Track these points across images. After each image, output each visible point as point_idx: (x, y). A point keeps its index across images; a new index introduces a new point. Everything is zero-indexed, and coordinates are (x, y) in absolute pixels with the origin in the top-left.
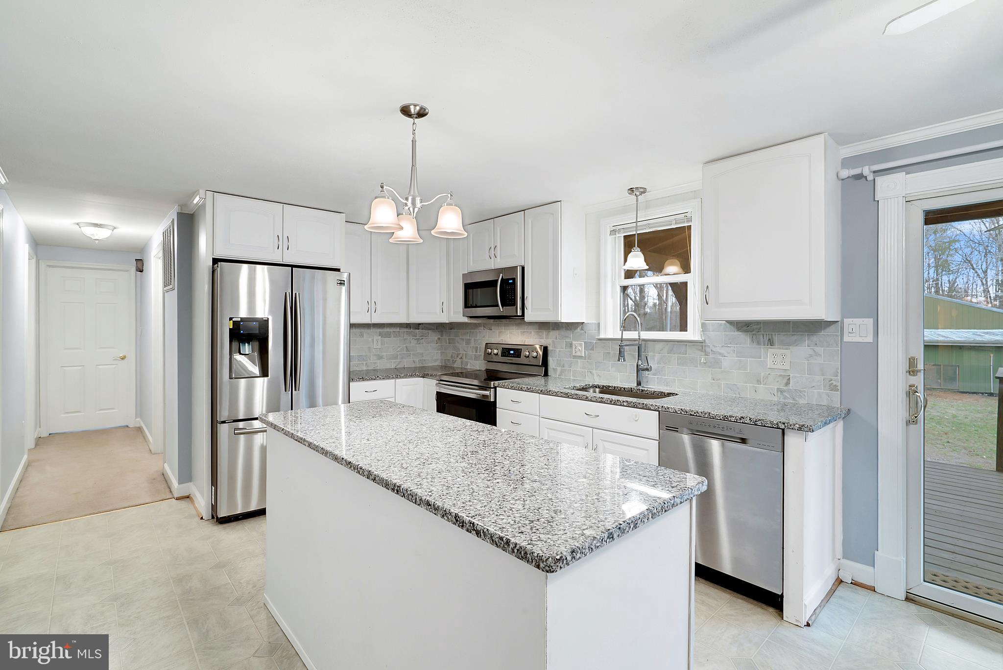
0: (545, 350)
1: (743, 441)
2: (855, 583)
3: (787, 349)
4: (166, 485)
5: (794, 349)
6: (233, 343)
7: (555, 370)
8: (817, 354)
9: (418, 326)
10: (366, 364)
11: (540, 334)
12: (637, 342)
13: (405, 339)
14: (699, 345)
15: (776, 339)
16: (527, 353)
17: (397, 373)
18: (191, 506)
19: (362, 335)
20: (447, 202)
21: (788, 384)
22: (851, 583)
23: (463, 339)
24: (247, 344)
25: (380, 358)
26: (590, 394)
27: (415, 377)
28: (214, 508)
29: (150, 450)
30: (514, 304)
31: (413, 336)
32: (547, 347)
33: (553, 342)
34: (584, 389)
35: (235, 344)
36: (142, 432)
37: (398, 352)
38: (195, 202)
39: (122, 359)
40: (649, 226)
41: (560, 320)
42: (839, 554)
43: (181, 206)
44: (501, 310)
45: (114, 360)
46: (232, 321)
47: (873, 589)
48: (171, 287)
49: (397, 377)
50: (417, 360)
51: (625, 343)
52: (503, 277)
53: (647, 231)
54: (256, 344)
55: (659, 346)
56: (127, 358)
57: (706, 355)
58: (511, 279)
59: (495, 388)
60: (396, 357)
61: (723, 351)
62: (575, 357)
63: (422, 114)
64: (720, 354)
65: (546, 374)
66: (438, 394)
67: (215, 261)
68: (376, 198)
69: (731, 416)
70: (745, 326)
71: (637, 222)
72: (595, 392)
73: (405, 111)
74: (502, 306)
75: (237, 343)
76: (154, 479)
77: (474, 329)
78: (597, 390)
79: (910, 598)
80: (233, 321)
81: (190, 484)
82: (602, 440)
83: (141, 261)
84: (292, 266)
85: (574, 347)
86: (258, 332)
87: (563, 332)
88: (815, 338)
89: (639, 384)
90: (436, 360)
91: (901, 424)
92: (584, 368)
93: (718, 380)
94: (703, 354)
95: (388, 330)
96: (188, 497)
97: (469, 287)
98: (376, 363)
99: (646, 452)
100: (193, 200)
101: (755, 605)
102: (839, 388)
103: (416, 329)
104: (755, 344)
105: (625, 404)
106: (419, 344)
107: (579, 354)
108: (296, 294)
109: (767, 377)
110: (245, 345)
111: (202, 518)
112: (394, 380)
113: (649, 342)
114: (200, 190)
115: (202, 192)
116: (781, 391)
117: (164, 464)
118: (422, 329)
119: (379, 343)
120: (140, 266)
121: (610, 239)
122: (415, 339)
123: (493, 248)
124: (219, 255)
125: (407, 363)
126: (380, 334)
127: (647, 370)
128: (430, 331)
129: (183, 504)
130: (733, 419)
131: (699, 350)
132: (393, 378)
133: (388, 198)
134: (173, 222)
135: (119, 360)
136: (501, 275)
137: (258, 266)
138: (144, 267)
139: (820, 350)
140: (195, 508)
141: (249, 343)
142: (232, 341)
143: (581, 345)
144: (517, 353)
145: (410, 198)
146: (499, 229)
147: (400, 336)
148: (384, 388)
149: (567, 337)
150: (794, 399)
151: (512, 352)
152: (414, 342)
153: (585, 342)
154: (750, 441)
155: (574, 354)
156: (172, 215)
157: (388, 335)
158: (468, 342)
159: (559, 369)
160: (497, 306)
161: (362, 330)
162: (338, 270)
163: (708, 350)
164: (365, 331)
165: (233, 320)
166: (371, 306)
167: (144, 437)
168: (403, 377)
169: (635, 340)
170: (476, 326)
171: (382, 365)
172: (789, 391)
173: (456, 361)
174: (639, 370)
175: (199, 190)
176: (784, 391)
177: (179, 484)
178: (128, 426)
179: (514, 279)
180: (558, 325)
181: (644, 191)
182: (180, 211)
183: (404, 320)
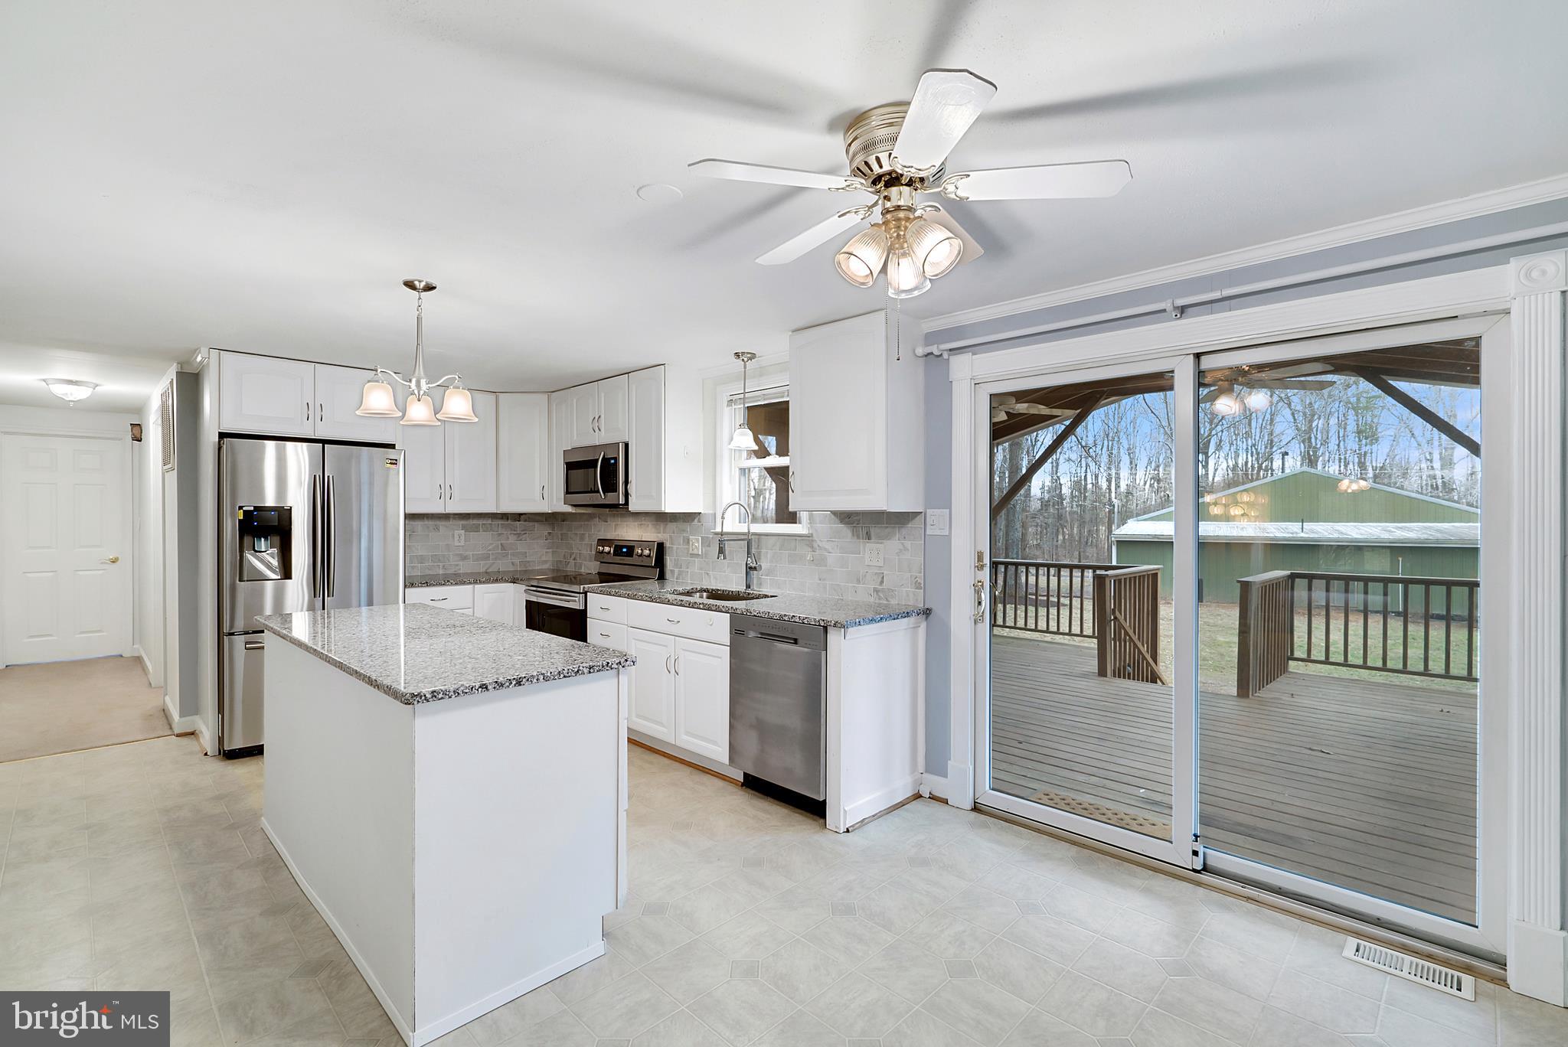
0: (661, 547)
1: (796, 642)
2: (933, 797)
3: (881, 543)
4: (165, 721)
5: (887, 543)
6: (245, 538)
7: (672, 572)
8: (906, 549)
9: (518, 517)
10: (444, 566)
11: (658, 527)
12: (746, 537)
13: (500, 535)
14: (807, 539)
15: (873, 532)
16: (640, 551)
17: (476, 579)
18: (195, 743)
19: (437, 529)
20: (454, 384)
21: (882, 582)
22: (929, 797)
23: (576, 534)
24: (263, 539)
25: (464, 558)
26: (696, 598)
27: (500, 582)
28: (221, 740)
29: (150, 684)
30: (615, 489)
31: (511, 530)
32: (663, 544)
33: (671, 537)
34: (689, 593)
35: (247, 540)
36: (141, 662)
37: (490, 550)
38: (199, 359)
39: (113, 562)
40: (764, 397)
41: (663, 509)
42: (921, 767)
43: (181, 364)
44: (601, 497)
45: (102, 563)
46: (242, 511)
47: (946, 802)
48: (170, 466)
49: (475, 582)
50: (517, 561)
51: (726, 537)
52: (604, 456)
53: (763, 403)
54: (277, 539)
55: (772, 540)
56: (119, 561)
57: (813, 551)
58: (612, 458)
59: (585, 593)
60: (487, 558)
61: (828, 546)
62: (693, 555)
63: (430, 288)
64: (826, 549)
65: (662, 577)
66: (529, 604)
67: (222, 436)
68: (369, 381)
69: (785, 615)
70: (847, 518)
71: (744, 393)
72: (701, 597)
73: (410, 285)
74: (604, 493)
75: (250, 538)
76: (151, 715)
77: (588, 521)
78: (705, 594)
79: (976, 808)
80: (244, 511)
81: (196, 718)
82: (683, 650)
83: (138, 427)
84: (324, 442)
85: (691, 543)
86: (277, 524)
87: (680, 525)
88: (904, 531)
89: (748, 586)
90: (546, 562)
91: (970, 623)
92: (701, 569)
93: (824, 580)
94: (810, 549)
95: (475, 522)
96: (192, 734)
97: (570, 466)
98: (457, 565)
99: (719, 660)
100: (196, 358)
101: (806, 816)
102: (922, 585)
103: (515, 520)
104: (856, 537)
105: (701, 606)
106: (521, 540)
107: (695, 552)
108: (328, 477)
109: (865, 575)
110: (261, 540)
111: (206, 754)
112: (471, 586)
113: (763, 537)
114: (202, 349)
115: (204, 350)
116: (876, 591)
117: (164, 696)
118: (525, 521)
119: (463, 538)
120: (137, 434)
121: (727, 410)
122: (515, 534)
123: (597, 418)
124: (229, 427)
125: (503, 565)
126: (464, 528)
127: (755, 568)
128: (536, 524)
129: (184, 741)
130: (786, 618)
131: (807, 545)
132: (470, 583)
133: (382, 382)
134: (172, 383)
135: (107, 563)
136: (603, 453)
137: (289, 445)
138: (143, 434)
139: (908, 544)
140: (200, 743)
141: (266, 539)
142: (244, 535)
143: (698, 540)
144: (631, 550)
145: (414, 380)
146: (603, 395)
147: (492, 530)
148: (457, 596)
149: (684, 531)
150: (887, 600)
151: (625, 550)
152: (512, 539)
153: (702, 537)
154: (800, 641)
155: (691, 552)
156: (171, 374)
157: (476, 529)
158: (582, 538)
159: (676, 570)
160: (598, 492)
161: (438, 523)
162: (392, 446)
163: (815, 545)
164: (441, 523)
165: (244, 509)
166: (445, 491)
167: (144, 669)
168: (484, 583)
169: (743, 534)
170: (591, 517)
171: (464, 568)
172: (883, 590)
173: (569, 563)
174: (750, 569)
175: (200, 348)
176: (879, 591)
177: (180, 717)
178: (122, 656)
179: (616, 459)
180: (676, 516)
181: (753, 356)
182: (180, 370)
183: (493, 510)
